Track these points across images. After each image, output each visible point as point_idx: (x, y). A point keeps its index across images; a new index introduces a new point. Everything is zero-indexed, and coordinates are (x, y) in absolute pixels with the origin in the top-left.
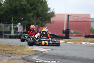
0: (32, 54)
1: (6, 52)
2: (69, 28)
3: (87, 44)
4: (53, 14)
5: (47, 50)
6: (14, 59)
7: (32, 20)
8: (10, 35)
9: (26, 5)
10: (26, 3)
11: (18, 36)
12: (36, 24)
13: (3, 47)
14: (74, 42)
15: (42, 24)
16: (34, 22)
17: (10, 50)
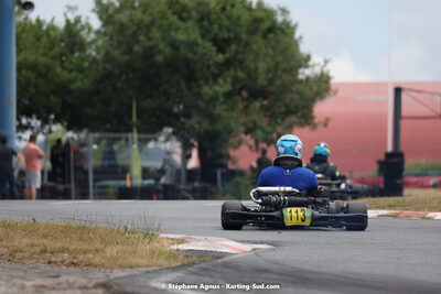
0: (164, 262)
5: (248, 247)
6: (66, 286)
7: (224, 113)
9: (197, 45)
10: (196, 35)
11: (160, 187)
14: (392, 212)
15: (271, 133)
17: (72, 247)
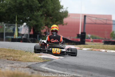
0: (40, 61)
1: (9, 58)
2: (86, 31)
3: (108, 51)
4: (66, 14)
5: (58, 57)
6: (18, 67)
8: (13, 37)
11: (23, 39)
12: (45, 26)
13: (5, 52)
14: (91, 49)
16: (42, 23)
17: (13, 55)
